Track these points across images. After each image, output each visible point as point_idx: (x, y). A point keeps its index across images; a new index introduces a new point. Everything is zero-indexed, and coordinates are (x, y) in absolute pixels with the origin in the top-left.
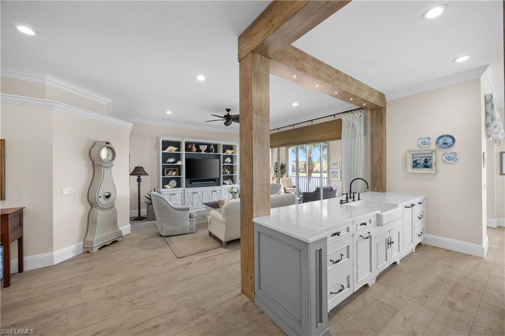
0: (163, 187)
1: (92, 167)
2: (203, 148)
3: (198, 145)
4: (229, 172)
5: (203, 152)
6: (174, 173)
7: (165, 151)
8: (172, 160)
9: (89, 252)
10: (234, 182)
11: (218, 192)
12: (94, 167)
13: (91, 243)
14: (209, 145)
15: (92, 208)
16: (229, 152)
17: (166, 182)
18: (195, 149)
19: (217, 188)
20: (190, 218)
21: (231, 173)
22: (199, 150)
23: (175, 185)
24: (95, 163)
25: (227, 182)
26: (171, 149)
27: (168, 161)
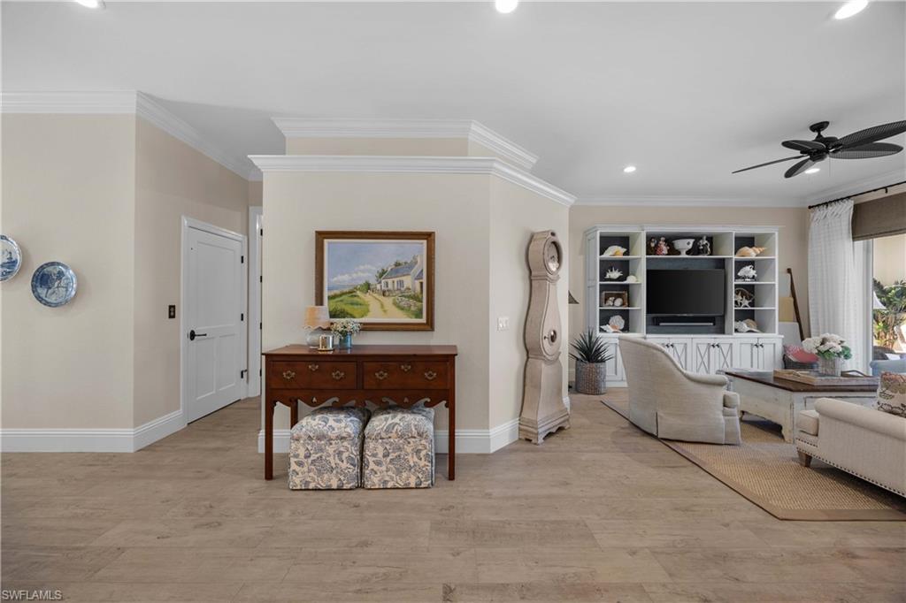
0: (601, 330)
1: (528, 282)
2: (684, 245)
3: (670, 240)
4: (746, 302)
5: (684, 255)
6: (619, 301)
7: (602, 256)
8: (615, 274)
9: (530, 441)
10: (762, 328)
11: (725, 348)
12: (531, 281)
13: (534, 424)
14: (697, 238)
15: (528, 358)
16: (751, 253)
17: (605, 318)
18: (665, 249)
19: (719, 339)
20: (724, 406)
21: (752, 304)
22: (672, 251)
23: (622, 327)
24: (533, 273)
25: (744, 326)
26: (615, 252)
27: (608, 276)
